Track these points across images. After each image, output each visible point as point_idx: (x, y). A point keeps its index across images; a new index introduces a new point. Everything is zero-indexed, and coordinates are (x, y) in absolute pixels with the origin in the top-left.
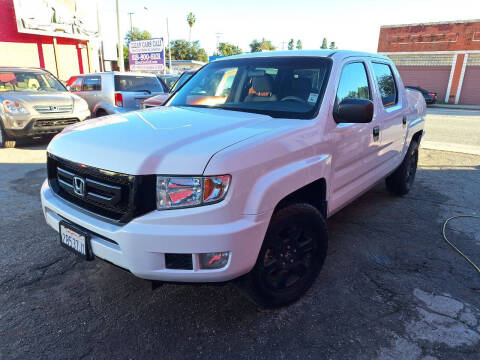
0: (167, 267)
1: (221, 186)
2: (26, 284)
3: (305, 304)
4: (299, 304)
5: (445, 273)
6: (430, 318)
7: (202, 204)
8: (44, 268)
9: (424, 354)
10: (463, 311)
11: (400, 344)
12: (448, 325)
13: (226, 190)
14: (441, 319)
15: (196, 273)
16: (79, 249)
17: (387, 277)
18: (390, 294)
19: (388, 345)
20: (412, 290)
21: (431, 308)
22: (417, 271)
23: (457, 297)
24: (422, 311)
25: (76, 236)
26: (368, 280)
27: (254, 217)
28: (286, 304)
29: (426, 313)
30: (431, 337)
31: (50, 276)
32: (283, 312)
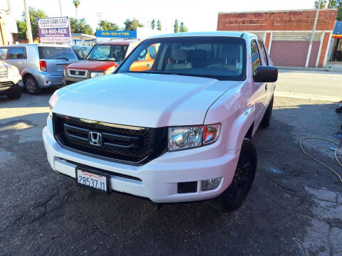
0: (179, 192)
1: (214, 131)
2: (36, 220)
3: (247, 206)
4: (243, 207)
5: (316, 175)
6: (323, 204)
7: (202, 145)
8: (44, 204)
9: (331, 227)
10: (337, 197)
11: (315, 223)
12: (334, 207)
13: (218, 134)
14: (329, 204)
15: (199, 194)
16: (98, 186)
17: (284, 181)
18: (293, 193)
19: (310, 225)
20: (304, 188)
21: (320, 198)
22: (299, 175)
23: (330, 189)
24: (316, 200)
25: (95, 177)
26: (276, 185)
27: (234, 152)
28: (237, 207)
29: (319, 201)
30: (329, 215)
31: (52, 210)
32: (237, 213)
